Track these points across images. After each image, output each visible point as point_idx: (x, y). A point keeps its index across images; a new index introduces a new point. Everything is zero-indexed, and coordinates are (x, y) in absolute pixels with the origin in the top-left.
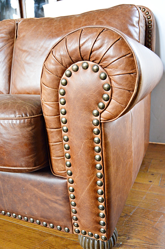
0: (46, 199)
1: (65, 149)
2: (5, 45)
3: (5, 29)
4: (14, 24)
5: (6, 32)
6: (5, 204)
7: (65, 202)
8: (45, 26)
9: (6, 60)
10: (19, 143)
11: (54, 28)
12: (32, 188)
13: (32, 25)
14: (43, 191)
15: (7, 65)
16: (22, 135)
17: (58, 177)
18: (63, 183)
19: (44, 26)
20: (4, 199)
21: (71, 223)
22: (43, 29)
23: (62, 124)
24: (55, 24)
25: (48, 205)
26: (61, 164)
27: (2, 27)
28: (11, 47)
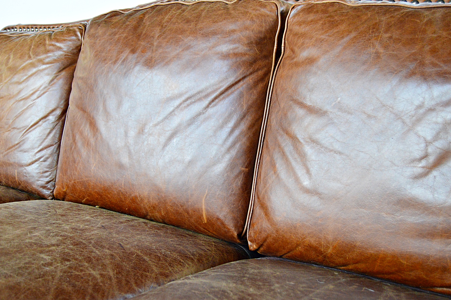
2: (244, 78)
3: (246, 28)
4: (274, 15)
5: (248, 38)
8: (391, 37)
9: (243, 126)
11: (427, 48)
13: (342, 27)
15: (244, 140)
19: (388, 35)
22: (386, 47)
24: (430, 35)
27: (239, 23)
28: (261, 86)
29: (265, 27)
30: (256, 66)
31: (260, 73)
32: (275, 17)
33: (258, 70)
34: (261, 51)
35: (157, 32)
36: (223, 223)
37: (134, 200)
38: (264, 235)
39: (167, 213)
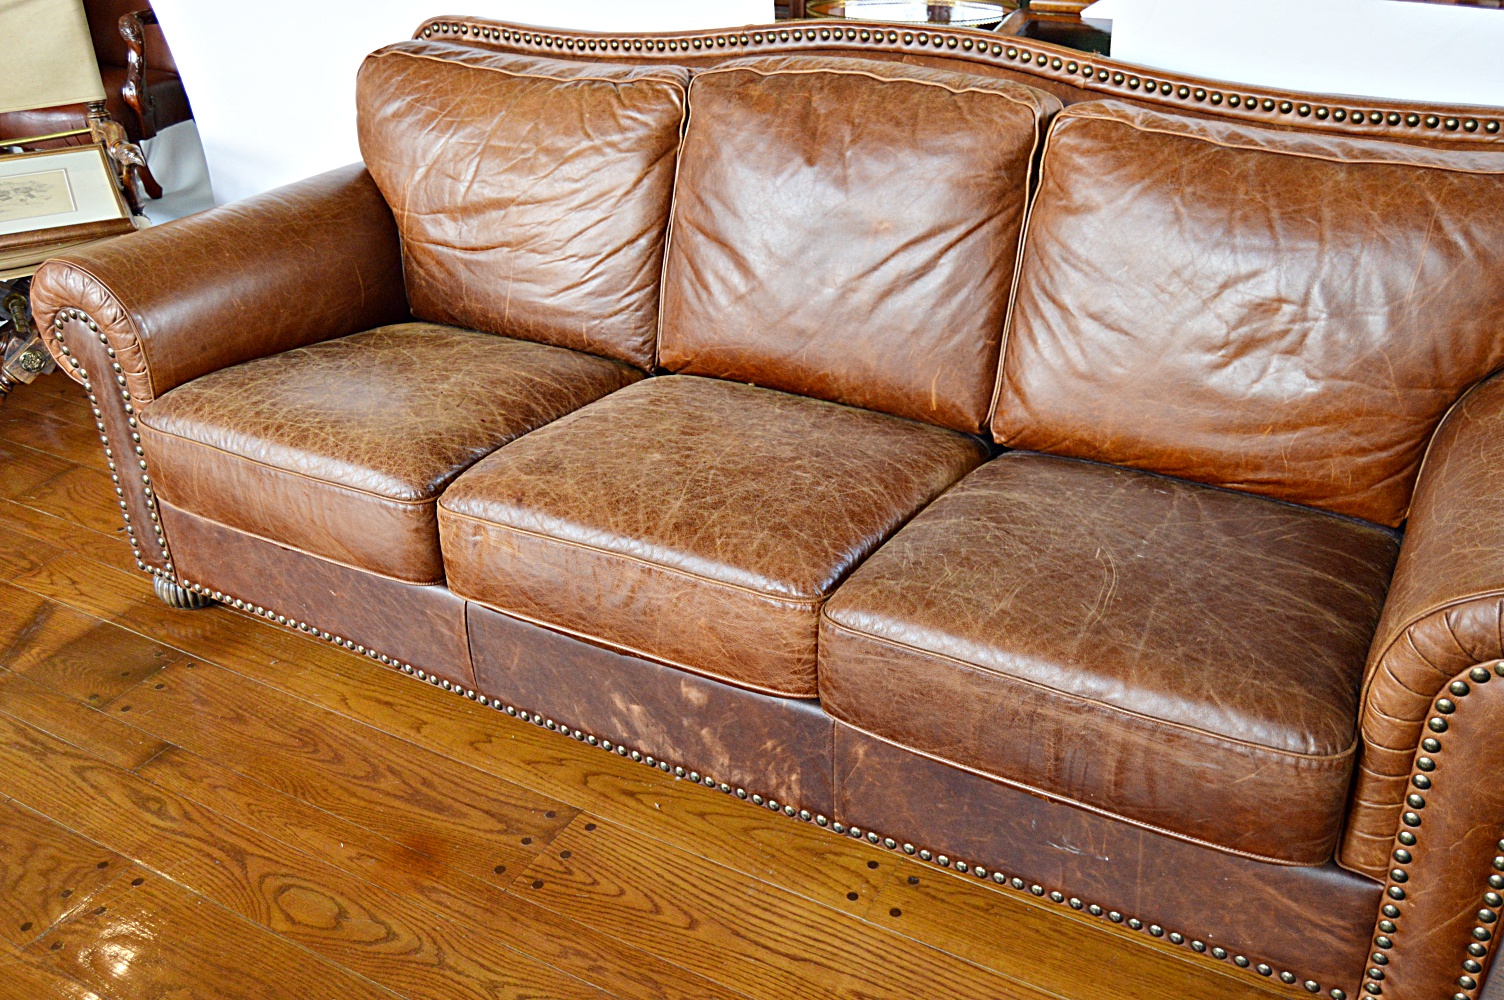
0: (1299, 917)
1: (1402, 822)
2: (990, 217)
3: (992, 147)
4: (1029, 125)
5: (995, 161)
6: (1138, 900)
7: (1359, 936)
8: (1194, 193)
9: (990, 286)
10: (1304, 812)
11: (1238, 214)
12: (1259, 884)
14: (1296, 900)
16: (1318, 794)
17: (1353, 875)
18: (1369, 893)
19: (1191, 189)
20: (1139, 890)
21: (1357, 983)
22: (1188, 206)
23: (1416, 769)
24: (1241, 195)
25: (1298, 930)
26: (1379, 852)
27: (981, 137)
29: (1017, 145)
30: (1005, 202)
31: (1011, 211)
32: (1031, 131)
33: (1009, 206)
34: (1011, 179)
35: (847, 133)
36: (960, 412)
37: (822, 379)
38: (1018, 426)
39: (876, 396)
